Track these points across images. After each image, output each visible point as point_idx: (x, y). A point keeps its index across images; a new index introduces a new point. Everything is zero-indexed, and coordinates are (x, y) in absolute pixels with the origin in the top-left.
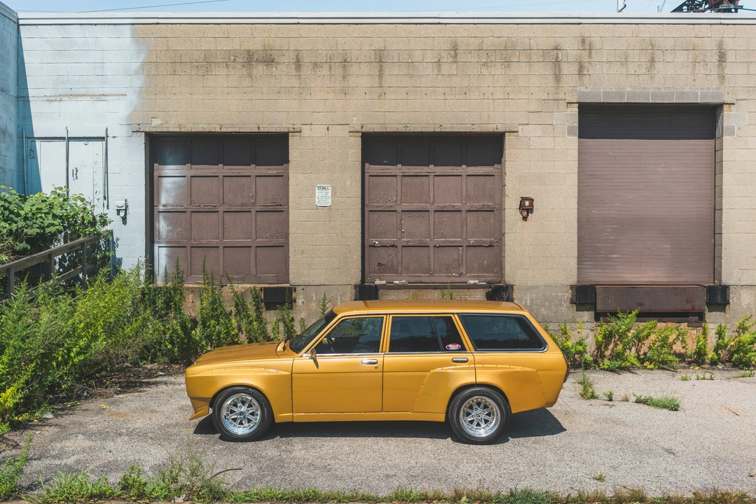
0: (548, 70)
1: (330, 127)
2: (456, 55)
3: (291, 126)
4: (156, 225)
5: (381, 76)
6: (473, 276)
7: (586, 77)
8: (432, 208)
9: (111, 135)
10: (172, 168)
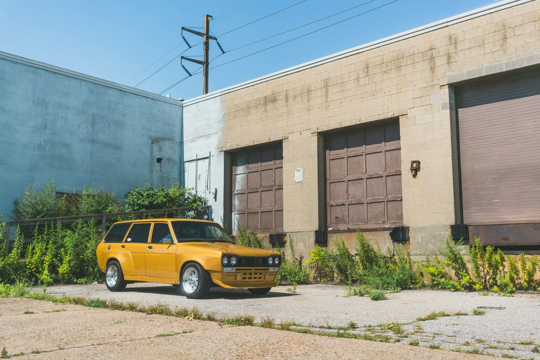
0: (425, 66)
1: (302, 132)
2: (368, 71)
3: (284, 135)
4: (233, 202)
5: (327, 95)
6: (392, 223)
7: (453, 63)
8: (364, 177)
9: (211, 155)
10: (240, 170)
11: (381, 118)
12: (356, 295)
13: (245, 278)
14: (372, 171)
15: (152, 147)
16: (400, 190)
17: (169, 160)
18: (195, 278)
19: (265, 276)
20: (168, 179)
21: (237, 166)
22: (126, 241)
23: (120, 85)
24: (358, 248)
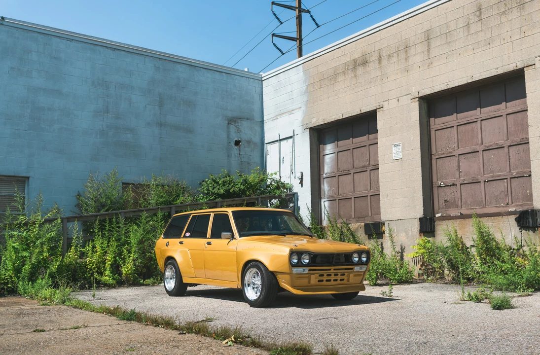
1: (399, 98)
2: (481, 14)
3: (378, 104)
4: (322, 187)
5: (429, 50)
6: (517, 206)
8: (480, 148)
9: (295, 134)
10: (329, 148)
11: (500, 71)
12: (471, 300)
13: (322, 281)
14: (489, 141)
15: (228, 128)
16: (528, 163)
17: (249, 142)
18: (258, 281)
19: (348, 276)
20: (248, 163)
21: (325, 144)
22: (185, 237)
23: (189, 59)
24: (475, 237)
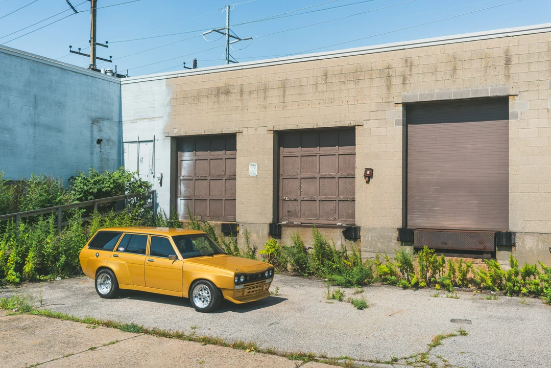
0: (382, 83)
1: (257, 128)
2: (326, 78)
3: (238, 129)
4: (179, 187)
5: (284, 96)
6: (342, 221)
7: (408, 85)
8: (318, 176)
9: (156, 139)
10: (187, 156)
11: (338, 125)
12: (335, 299)
13: (250, 292)
14: (325, 171)
15: (92, 127)
17: (108, 140)
20: (108, 160)
21: (183, 151)
22: (117, 250)
24: (313, 242)
